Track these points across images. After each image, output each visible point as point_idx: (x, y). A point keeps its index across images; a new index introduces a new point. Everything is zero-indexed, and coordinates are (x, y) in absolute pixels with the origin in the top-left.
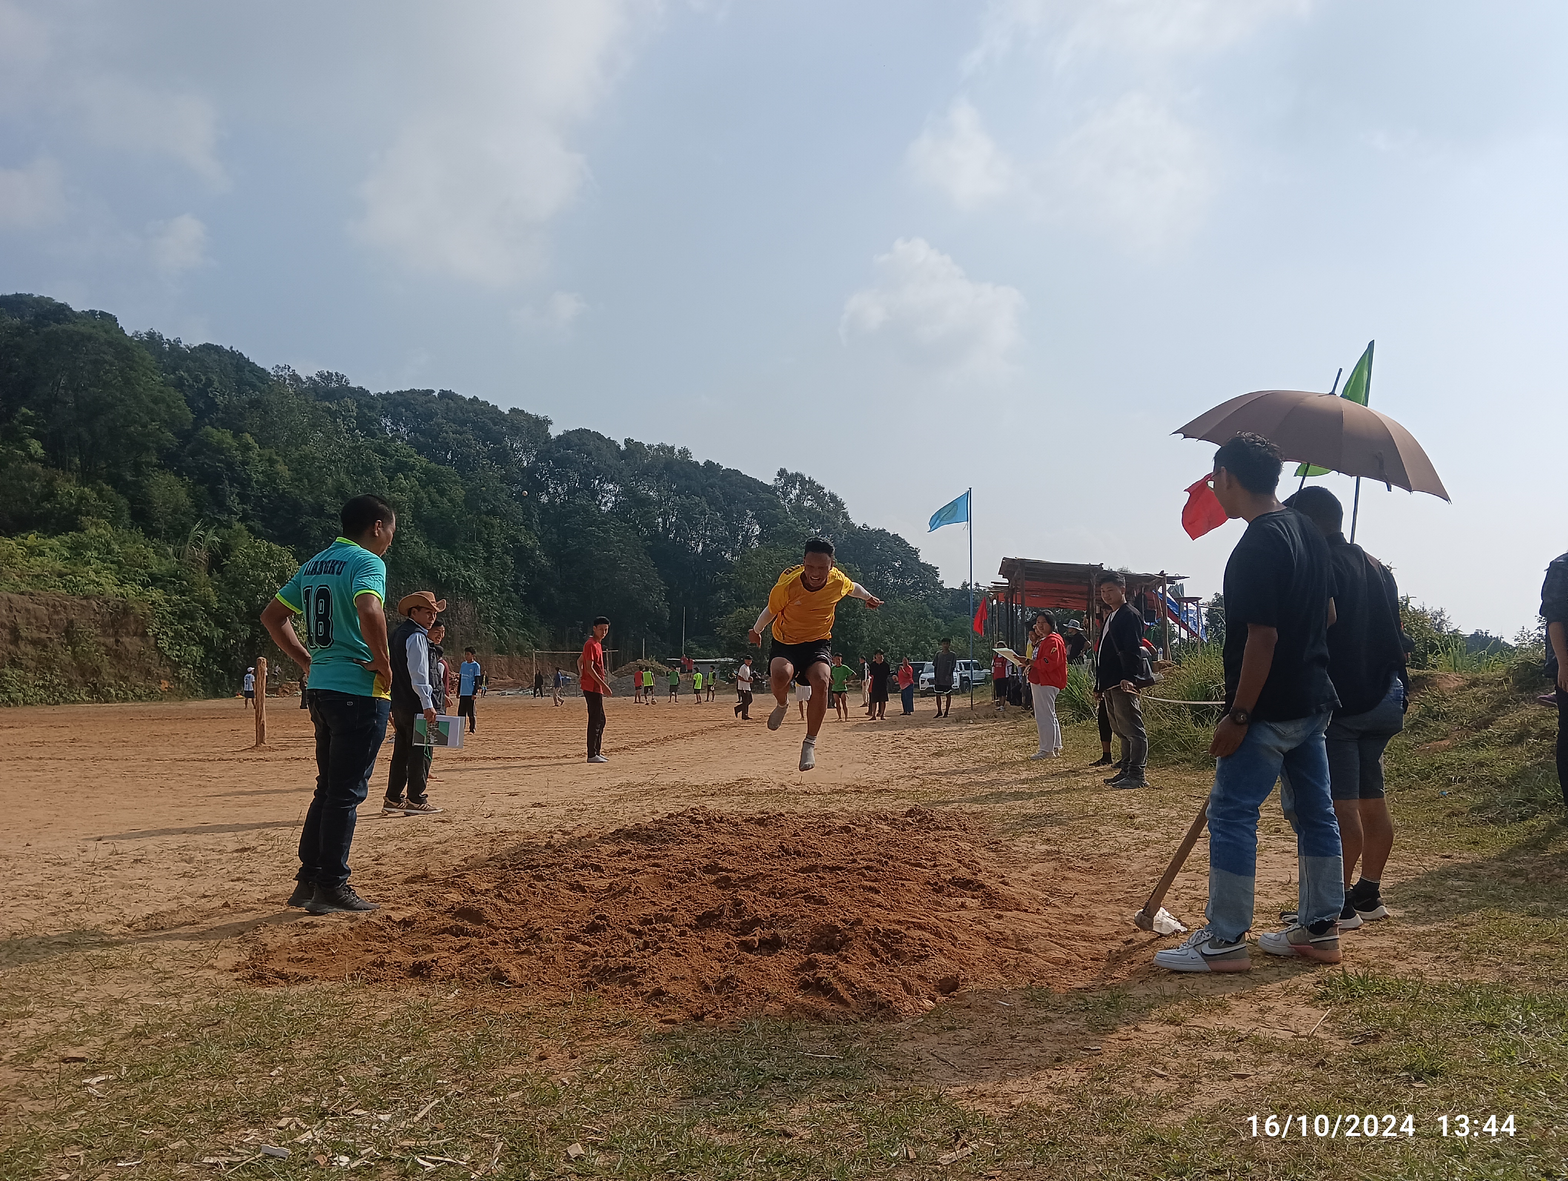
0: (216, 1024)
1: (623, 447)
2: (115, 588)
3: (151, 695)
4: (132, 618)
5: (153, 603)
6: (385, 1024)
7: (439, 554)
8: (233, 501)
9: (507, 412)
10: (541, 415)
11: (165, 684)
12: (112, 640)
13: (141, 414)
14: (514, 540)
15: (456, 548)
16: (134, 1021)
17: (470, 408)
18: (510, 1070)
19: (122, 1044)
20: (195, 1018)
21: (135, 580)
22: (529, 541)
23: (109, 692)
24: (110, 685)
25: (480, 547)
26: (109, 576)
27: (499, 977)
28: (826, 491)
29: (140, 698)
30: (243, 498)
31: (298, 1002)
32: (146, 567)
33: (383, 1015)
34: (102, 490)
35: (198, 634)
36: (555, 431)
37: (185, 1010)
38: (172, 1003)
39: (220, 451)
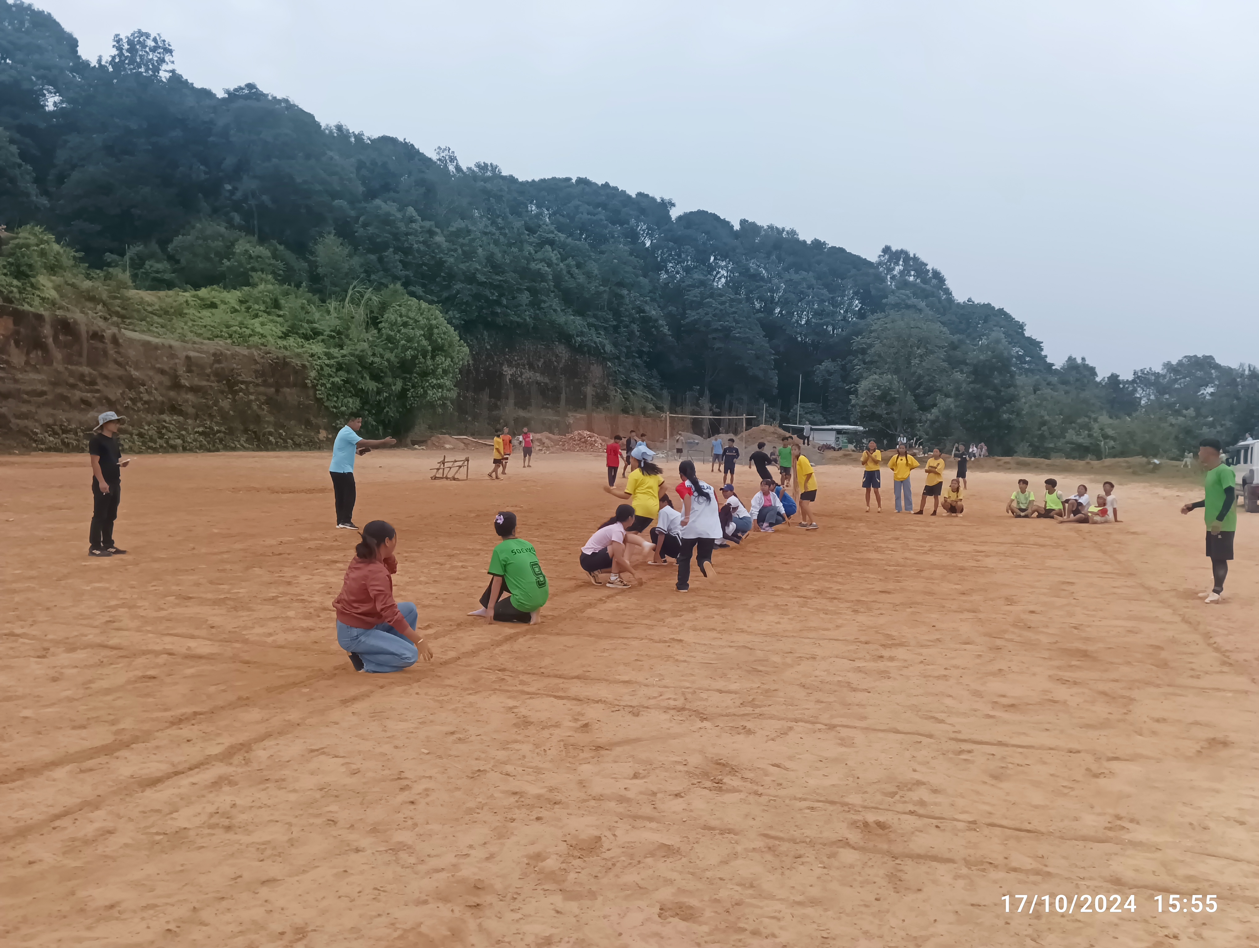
1: (737, 227)
3: (310, 445)
4: (291, 369)
5: (312, 355)
8: (397, 267)
9: (634, 196)
10: (665, 198)
11: (323, 434)
12: (273, 390)
15: (589, 316)
17: (602, 192)
21: (298, 334)
22: (653, 312)
23: (269, 440)
24: (270, 434)
25: (610, 316)
26: (274, 328)
28: (929, 267)
29: (299, 447)
30: (406, 265)
32: (309, 322)
34: (276, 249)
35: (354, 386)
36: (676, 212)
39: (387, 222)
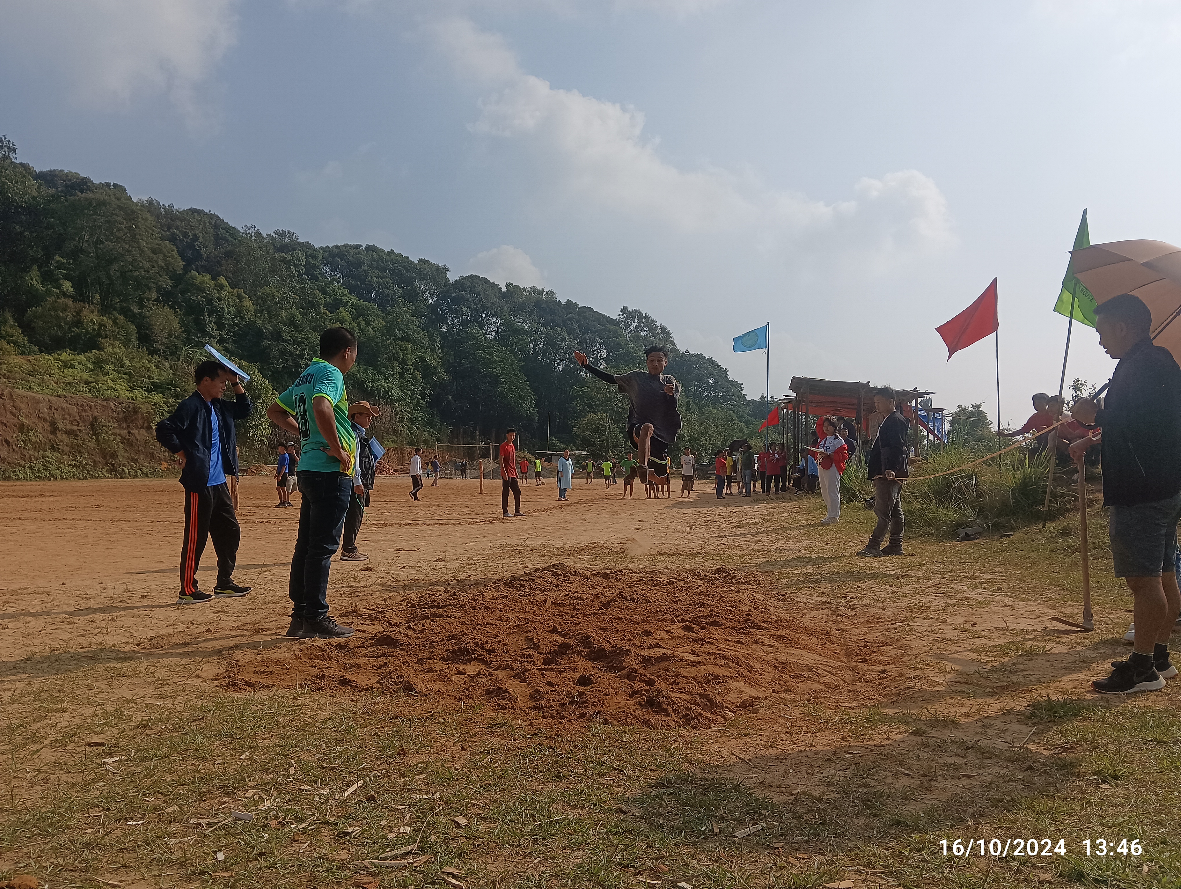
0: (200, 719)
1: (504, 289)
2: (127, 393)
3: (154, 473)
4: (140, 415)
5: (155, 404)
6: (325, 722)
7: (366, 370)
8: (211, 328)
9: (416, 262)
10: (441, 264)
11: (165, 465)
12: (126, 431)
13: (144, 262)
14: (422, 360)
15: (378, 365)
16: (141, 716)
17: (388, 258)
18: (416, 759)
19: (131, 733)
20: (185, 714)
21: (141, 387)
22: (433, 361)
23: (123, 470)
24: (124, 465)
25: (395, 364)
26: (123, 384)
27: (409, 688)
28: (658, 324)
29: (146, 475)
30: (220, 326)
31: (262, 703)
32: (149, 377)
33: (324, 715)
34: (116, 319)
36: (452, 277)
37: (178, 709)
38: (169, 703)
39: (202, 290)
